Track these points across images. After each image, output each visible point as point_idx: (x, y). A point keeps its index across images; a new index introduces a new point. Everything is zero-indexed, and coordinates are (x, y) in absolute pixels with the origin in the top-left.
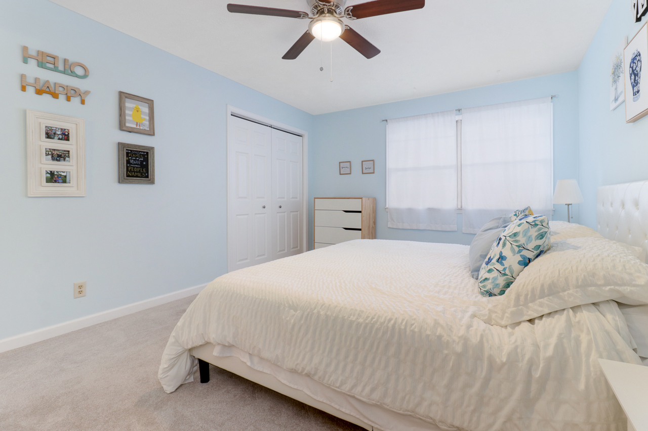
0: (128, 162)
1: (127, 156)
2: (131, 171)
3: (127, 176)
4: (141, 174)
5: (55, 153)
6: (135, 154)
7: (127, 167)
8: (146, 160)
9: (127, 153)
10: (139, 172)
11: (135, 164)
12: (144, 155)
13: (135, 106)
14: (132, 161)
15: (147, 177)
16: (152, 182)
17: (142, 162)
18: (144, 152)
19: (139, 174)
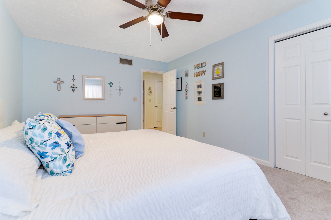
0: (215, 91)
1: (215, 89)
2: (216, 95)
3: (215, 97)
4: (219, 95)
5: (199, 92)
6: (217, 87)
7: (214, 93)
8: (221, 89)
9: (214, 88)
10: (218, 94)
11: (217, 92)
12: (220, 87)
13: (217, 68)
14: (216, 91)
15: (221, 96)
16: (223, 98)
17: (219, 90)
18: (220, 86)
19: (218, 95)
